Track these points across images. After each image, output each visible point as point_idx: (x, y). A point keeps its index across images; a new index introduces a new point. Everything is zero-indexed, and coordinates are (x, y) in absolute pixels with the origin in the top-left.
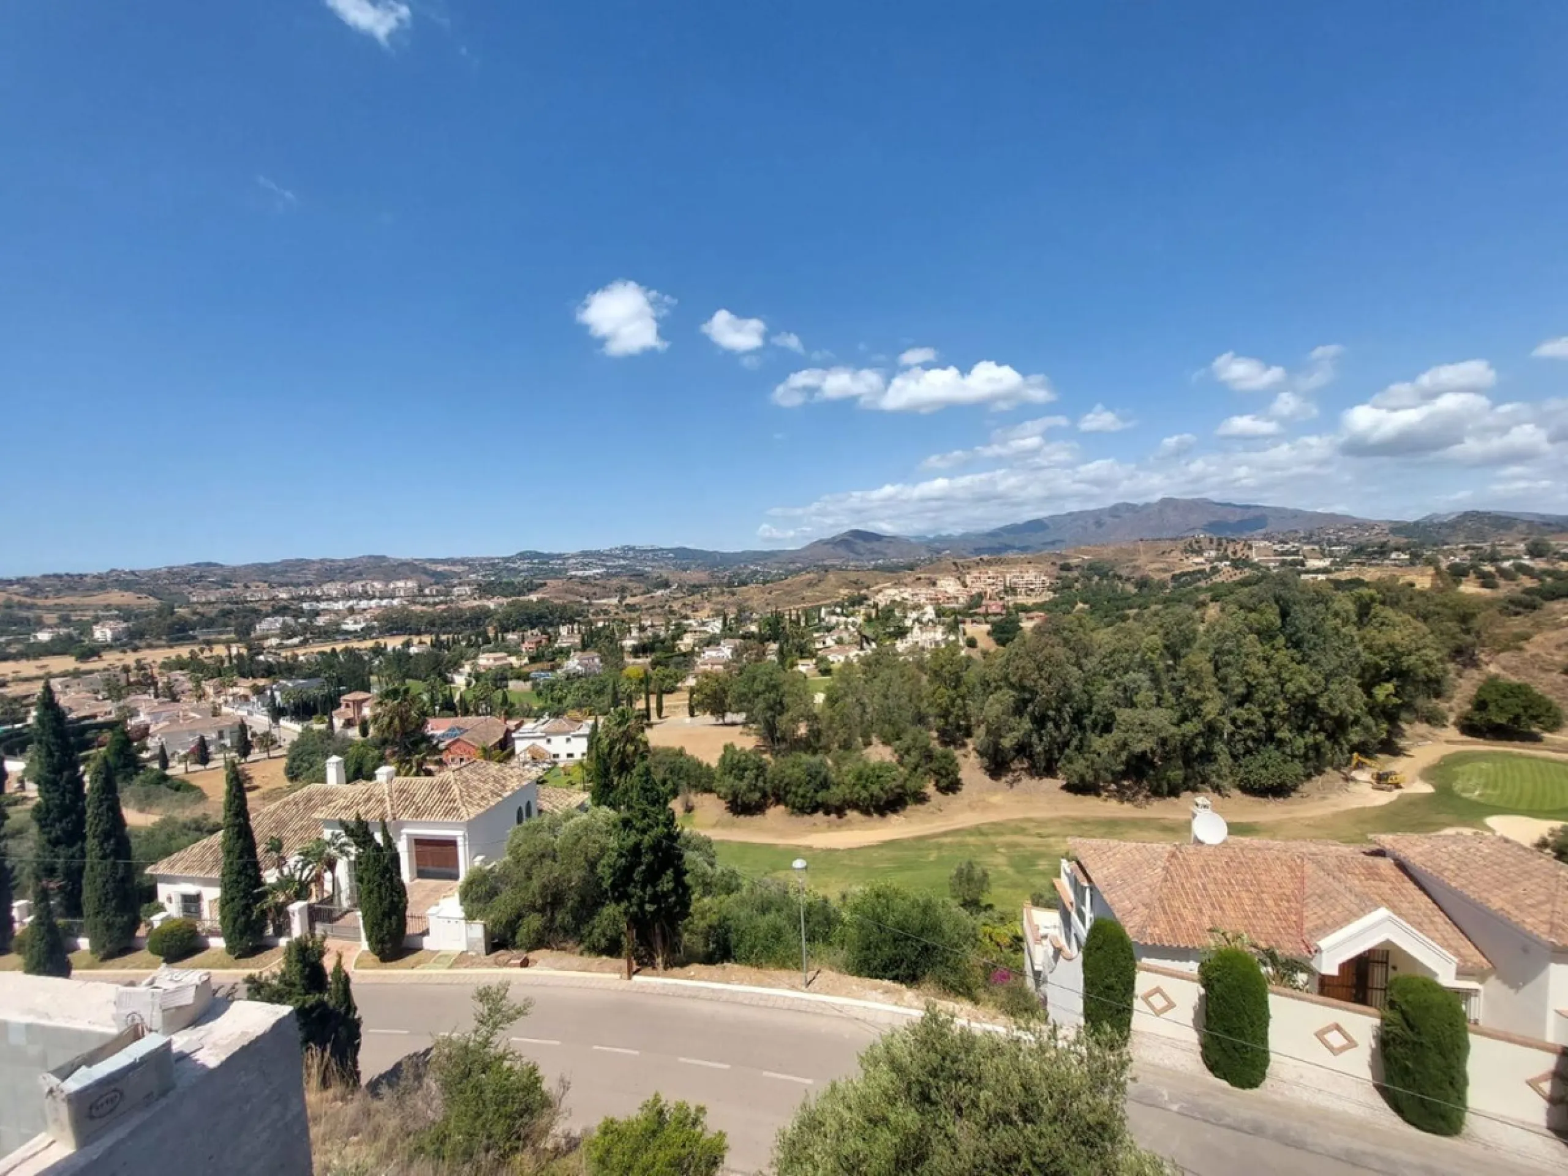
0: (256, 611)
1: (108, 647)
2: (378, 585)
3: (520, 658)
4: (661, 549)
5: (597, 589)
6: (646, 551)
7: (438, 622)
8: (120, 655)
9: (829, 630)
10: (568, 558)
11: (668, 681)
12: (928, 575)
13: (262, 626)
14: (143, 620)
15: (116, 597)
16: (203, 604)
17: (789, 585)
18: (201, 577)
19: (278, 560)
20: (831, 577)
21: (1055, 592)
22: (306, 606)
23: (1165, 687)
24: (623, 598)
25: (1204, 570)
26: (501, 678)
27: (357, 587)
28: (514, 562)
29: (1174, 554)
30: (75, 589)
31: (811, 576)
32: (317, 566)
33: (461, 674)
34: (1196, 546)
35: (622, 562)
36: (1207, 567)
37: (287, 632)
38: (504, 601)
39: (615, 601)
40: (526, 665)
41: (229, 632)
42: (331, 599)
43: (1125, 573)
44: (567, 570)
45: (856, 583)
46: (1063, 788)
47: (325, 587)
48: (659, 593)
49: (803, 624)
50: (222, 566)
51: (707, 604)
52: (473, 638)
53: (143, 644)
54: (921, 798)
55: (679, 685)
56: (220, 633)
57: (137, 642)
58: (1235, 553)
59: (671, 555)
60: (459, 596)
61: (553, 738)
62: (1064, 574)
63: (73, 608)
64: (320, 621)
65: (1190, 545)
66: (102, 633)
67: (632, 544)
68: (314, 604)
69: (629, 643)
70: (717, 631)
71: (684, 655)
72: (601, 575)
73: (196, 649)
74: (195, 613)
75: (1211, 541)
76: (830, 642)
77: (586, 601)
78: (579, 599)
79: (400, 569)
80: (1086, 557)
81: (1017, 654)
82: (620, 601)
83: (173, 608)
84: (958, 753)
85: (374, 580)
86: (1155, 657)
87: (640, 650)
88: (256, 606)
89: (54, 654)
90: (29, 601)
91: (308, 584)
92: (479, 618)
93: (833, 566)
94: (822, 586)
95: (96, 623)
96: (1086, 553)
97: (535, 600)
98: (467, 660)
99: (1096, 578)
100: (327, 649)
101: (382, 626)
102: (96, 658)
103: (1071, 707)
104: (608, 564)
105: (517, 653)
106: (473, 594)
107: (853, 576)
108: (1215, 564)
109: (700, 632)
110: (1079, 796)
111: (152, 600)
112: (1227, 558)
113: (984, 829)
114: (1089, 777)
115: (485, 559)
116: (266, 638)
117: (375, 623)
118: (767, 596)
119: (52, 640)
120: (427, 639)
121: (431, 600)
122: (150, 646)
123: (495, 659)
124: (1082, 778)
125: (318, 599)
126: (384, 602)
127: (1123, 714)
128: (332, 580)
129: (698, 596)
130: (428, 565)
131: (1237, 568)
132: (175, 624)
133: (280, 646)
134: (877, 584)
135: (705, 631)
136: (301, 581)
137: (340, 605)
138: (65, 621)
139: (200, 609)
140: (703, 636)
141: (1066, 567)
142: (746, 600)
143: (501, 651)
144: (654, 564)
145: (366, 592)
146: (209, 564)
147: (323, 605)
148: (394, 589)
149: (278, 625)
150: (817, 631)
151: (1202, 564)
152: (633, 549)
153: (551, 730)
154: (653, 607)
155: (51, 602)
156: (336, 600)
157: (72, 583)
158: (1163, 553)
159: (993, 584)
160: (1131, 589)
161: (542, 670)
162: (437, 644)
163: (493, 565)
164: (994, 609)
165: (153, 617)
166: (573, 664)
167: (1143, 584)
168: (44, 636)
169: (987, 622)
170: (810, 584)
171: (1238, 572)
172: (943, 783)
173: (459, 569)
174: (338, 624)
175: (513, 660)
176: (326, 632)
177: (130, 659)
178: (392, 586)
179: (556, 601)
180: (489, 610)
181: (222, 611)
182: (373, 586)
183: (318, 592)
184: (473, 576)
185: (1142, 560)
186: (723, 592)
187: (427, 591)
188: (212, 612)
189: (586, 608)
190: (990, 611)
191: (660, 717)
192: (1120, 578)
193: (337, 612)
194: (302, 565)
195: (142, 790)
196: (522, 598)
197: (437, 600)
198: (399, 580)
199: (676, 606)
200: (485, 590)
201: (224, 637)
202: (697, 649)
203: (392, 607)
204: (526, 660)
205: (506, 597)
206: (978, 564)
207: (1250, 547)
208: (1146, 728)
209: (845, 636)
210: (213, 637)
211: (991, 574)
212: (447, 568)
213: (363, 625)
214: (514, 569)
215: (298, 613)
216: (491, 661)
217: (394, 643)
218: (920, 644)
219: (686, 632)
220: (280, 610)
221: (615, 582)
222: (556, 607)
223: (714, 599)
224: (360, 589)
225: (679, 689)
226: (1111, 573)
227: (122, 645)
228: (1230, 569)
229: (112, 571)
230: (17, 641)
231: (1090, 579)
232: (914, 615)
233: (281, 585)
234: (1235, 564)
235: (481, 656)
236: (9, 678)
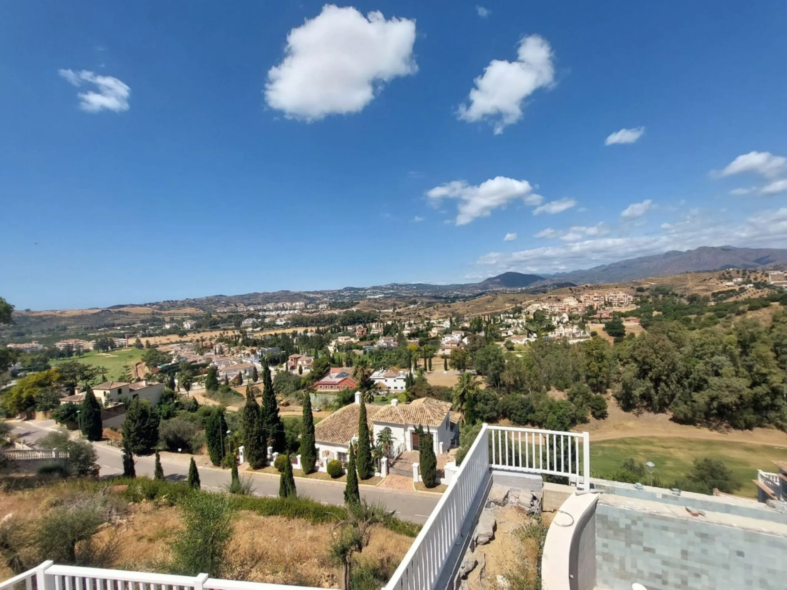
0: (241, 316)
1: (189, 331)
2: (288, 304)
3: (356, 338)
4: (410, 285)
5: (381, 305)
6: (402, 286)
7: (315, 321)
8: (194, 335)
9: (509, 326)
10: (366, 290)
11: (430, 352)
12: (555, 296)
13: (245, 322)
14: (200, 320)
15: (189, 310)
16: (222, 313)
17: (477, 302)
18: (218, 301)
19: (247, 293)
20: (500, 298)
21: (637, 304)
22: (261, 314)
23: (739, 365)
24: (395, 309)
25: (735, 290)
26: (349, 348)
27: (280, 305)
28: (343, 292)
29: (711, 280)
30: (174, 307)
31: (488, 297)
32: (262, 296)
33: (331, 346)
34: (727, 276)
35: (391, 291)
36: (737, 288)
37: (254, 326)
38: (341, 311)
39: (391, 311)
40: (358, 342)
41: (232, 325)
42: (270, 311)
43: (678, 292)
44: (366, 296)
45: (513, 300)
46: (671, 420)
47: (268, 305)
48: (412, 306)
49: (492, 323)
50: (225, 296)
51: (436, 312)
52: (333, 329)
53: (201, 330)
54: (584, 421)
55: (435, 354)
56: (229, 325)
57: (199, 329)
58: (756, 279)
59: (415, 287)
60: (322, 309)
61: (388, 379)
62: (640, 293)
63: (174, 314)
64: (267, 320)
65: (723, 275)
66: (187, 325)
67: (396, 282)
68: (264, 313)
69: (406, 332)
70: (448, 327)
71: (433, 338)
72: (382, 297)
73: (222, 332)
74: (219, 317)
75: (738, 272)
76: (510, 333)
77: (378, 311)
78: (374, 309)
79: (295, 296)
80: (653, 284)
81: (640, 344)
82: (394, 311)
83: (211, 314)
84: (604, 396)
85: (286, 302)
86: (733, 347)
87: (411, 336)
88: (241, 314)
89: (172, 334)
90: (160, 312)
91: (259, 304)
92: (331, 319)
93: (499, 291)
94: (495, 302)
95: (184, 321)
96: (652, 281)
97: (355, 310)
98: (333, 339)
99: (661, 296)
100: (273, 333)
101: (292, 323)
102: (185, 336)
103: (676, 375)
104: (386, 292)
105: (354, 336)
106: (327, 308)
107: (511, 296)
108: (743, 286)
109: (440, 327)
110: (684, 426)
111: (201, 311)
112: (750, 282)
113: (627, 441)
114: (690, 415)
115: (330, 291)
116: (247, 328)
117: (289, 322)
118: (466, 308)
119: (170, 328)
120: (314, 329)
121: (310, 311)
122: (204, 331)
123: (345, 339)
124: (685, 415)
125: (265, 311)
126: (291, 312)
127: (713, 380)
128: (269, 303)
129: (432, 308)
130: (306, 294)
131: (759, 288)
132: (212, 321)
133: (253, 332)
134: (525, 300)
135: (443, 327)
136: (256, 302)
137: (274, 313)
138: (172, 320)
139: (221, 315)
140: (442, 329)
141: (640, 290)
142: (456, 310)
143: (347, 335)
144: (407, 292)
145: (284, 307)
146: (221, 296)
147: (267, 313)
148: (295, 306)
149: (251, 322)
150: (501, 327)
151: (732, 286)
152: (396, 285)
153: (388, 375)
154: (410, 314)
155: (167, 312)
156: (272, 311)
157: (173, 304)
158: (705, 280)
159: (598, 300)
160: (685, 302)
161: (367, 345)
162: (318, 331)
163: (334, 294)
164: (604, 315)
165: (204, 319)
166: (382, 342)
167: (693, 299)
168: (168, 326)
169: (601, 323)
170: (489, 301)
171: (760, 290)
172: (598, 413)
173: (319, 296)
174: (274, 322)
175: (353, 340)
176: (270, 325)
177: (198, 336)
178: (294, 304)
179: (365, 311)
180: (336, 315)
181: (229, 316)
182: (286, 305)
183: (265, 308)
184: (325, 299)
185: (690, 284)
186: (444, 306)
187: (308, 307)
188: (225, 316)
189: (378, 314)
190: (602, 317)
191: (430, 370)
192: (677, 295)
193: (273, 316)
194: (256, 295)
195: (222, 395)
196: (349, 310)
197: (313, 311)
198: (296, 302)
199: (421, 313)
200: (332, 306)
201: (230, 327)
202: (439, 335)
203: (295, 314)
204: (358, 340)
205: (342, 309)
206: (584, 288)
207: (767, 275)
208: (731, 389)
209: (519, 330)
210: (226, 327)
211: (596, 295)
212: (314, 295)
213: (284, 322)
214: (343, 295)
215: (258, 317)
216: (344, 340)
217: (300, 330)
218: (563, 335)
219: (432, 327)
220: (251, 316)
221: (390, 301)
222: (365, 313)
223: (440, 310)
224: (281, 306)
225: (435, 356)
226: (670, 293)
227: (195, 330)
228: (754, 289)
229: (187, 299)
230: (159, 328)
231: (657, 296)
232: (558, 319)
233: (249, 305)
234: (757, 286)
235: (339, 338)
236: (158, 344)
